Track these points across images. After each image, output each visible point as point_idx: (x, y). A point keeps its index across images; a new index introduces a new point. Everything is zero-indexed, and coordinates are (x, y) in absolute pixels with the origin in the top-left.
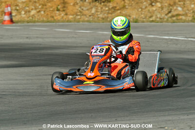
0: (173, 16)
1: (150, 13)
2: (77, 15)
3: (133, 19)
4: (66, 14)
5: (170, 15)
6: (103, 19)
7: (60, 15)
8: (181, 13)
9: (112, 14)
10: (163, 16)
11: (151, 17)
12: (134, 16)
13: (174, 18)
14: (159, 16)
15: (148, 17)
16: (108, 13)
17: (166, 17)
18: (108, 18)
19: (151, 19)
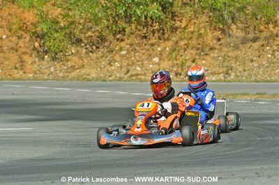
0: (132, 76)
1: (110, 72)
2: (36, 74)
3: (93, 78)
4: (25, 73)
5: (129, 74)
6: (63, 77)
7: (18, 73)
8: (140, 73)
9: (70, 72)
10: (122, 75)
11: (110, 76)
12: (94, 75)
13: (134, 78)
14: (118, 75)
15: (107, 77)
16: (67, 72)
17: (126, 76)
18: (68, 76)
19: (111, 78)
